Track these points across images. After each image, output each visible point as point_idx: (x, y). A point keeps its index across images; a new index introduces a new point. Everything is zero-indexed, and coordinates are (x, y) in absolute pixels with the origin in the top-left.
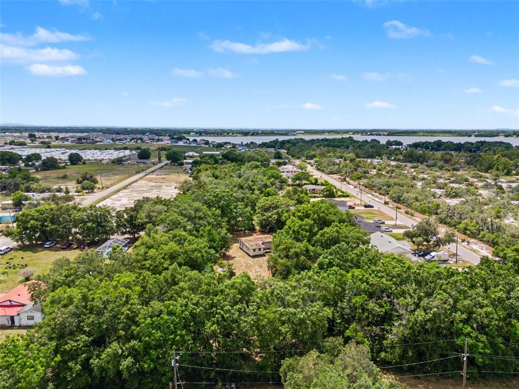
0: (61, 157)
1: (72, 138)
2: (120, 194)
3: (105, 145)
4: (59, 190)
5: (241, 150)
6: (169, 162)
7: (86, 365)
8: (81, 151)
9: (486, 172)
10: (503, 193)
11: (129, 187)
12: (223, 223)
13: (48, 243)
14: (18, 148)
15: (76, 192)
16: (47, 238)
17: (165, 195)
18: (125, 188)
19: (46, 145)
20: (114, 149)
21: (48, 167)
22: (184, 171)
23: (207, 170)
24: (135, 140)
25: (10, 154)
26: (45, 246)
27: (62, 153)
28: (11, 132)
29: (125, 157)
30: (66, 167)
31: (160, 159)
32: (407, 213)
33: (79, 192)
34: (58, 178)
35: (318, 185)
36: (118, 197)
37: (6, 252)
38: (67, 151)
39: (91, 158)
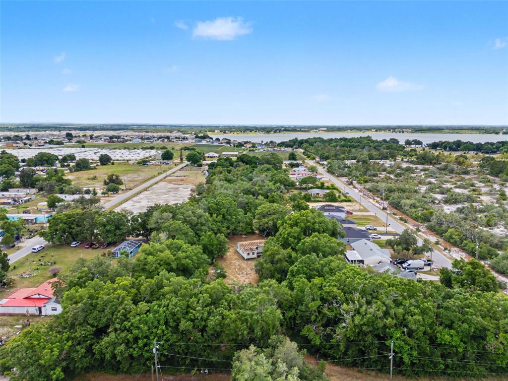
0: (93, 158)
1: (105, 136)
2: (141, 196)
3: (134, 144)
4: (88, 192)
5: (259, 149)
6: (189, 163)
7: (89, 350)
8: (112, 150)
9: (497, 176)
10: (504, 200)
11: (150, 188)
12: (223, 229)
13: (74, 243)
14: (57, 147)
15: (102, 194)
16: (73, 238)
17: (181, 197)
18: (146, 189)
19: (81, 145)
20: (142, 149)
21: (81, 168)
22: (202, 172)
23: (221, 173)
24: (162, 139)
25: (48, 155)
26: (72, 245)
27: (95, 153)
28: (51, 131)
29: (151, 157)
30: (96, 167)
31: (182, 159)
32: (401, 219)
33: (105, 194)
34: (89, 179)
35: (324, 189)
36: (139, 199)
37: (39, 251)
38: (99, 150)
39: (120, 159)
